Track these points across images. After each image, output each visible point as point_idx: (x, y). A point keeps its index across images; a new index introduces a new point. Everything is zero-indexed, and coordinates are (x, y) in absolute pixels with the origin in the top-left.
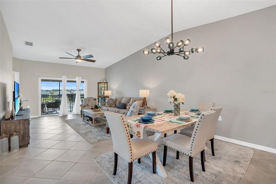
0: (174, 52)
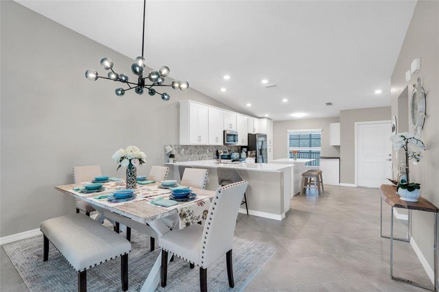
0: (145, 84)
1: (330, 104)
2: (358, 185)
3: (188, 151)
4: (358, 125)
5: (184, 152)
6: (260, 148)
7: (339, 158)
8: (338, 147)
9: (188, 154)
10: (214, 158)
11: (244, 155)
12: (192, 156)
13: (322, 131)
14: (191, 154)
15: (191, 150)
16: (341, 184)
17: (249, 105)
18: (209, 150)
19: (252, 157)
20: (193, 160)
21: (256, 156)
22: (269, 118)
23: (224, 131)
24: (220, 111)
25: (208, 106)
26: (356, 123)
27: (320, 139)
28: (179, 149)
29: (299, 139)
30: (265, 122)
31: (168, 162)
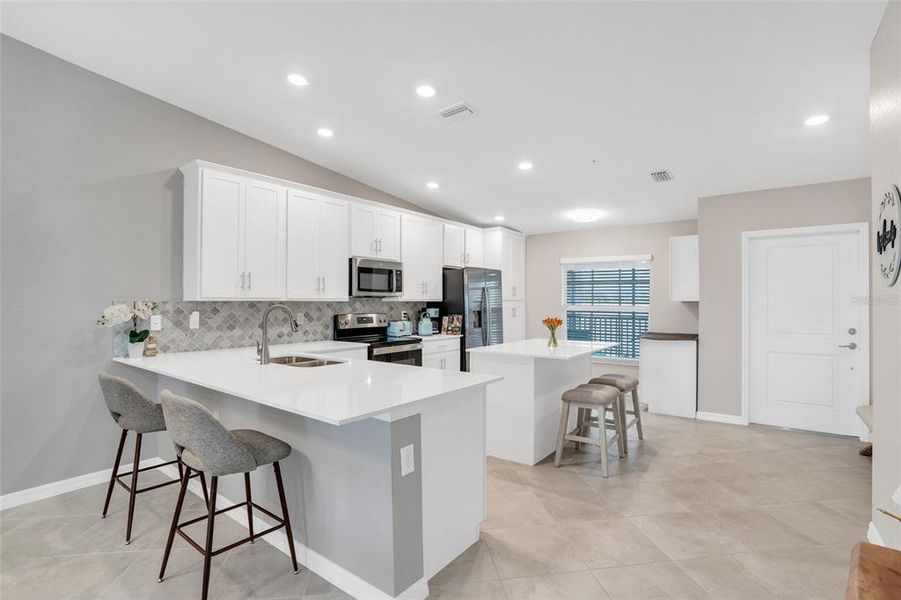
1: (662, 176)
2: (752, 421)
3: (218, 319)
4: (751, 239)
5: (202, 323)
6: (475, 307)
7: (695, 337)
8: (693, 306)
9: (219, 328)
10: (326, 338)
11: (426, 325)
12: (237, 332)
13: (652, 259)
14: (231, 328)
15: (231, 316)
16: (702, 415)
17: (433, 186)
18: (307, 315)
19: (453, 331)
20: (242, 346)
21: (463, 330)
22: (511, 225)
23: (350, 260)
24: (329, 199)
25: (284, 185)
26: (745, 235)
27: (648, 282)
28: (179, 312)
29: (592, 283)
30: (497, 236)
31: (127, 356)
